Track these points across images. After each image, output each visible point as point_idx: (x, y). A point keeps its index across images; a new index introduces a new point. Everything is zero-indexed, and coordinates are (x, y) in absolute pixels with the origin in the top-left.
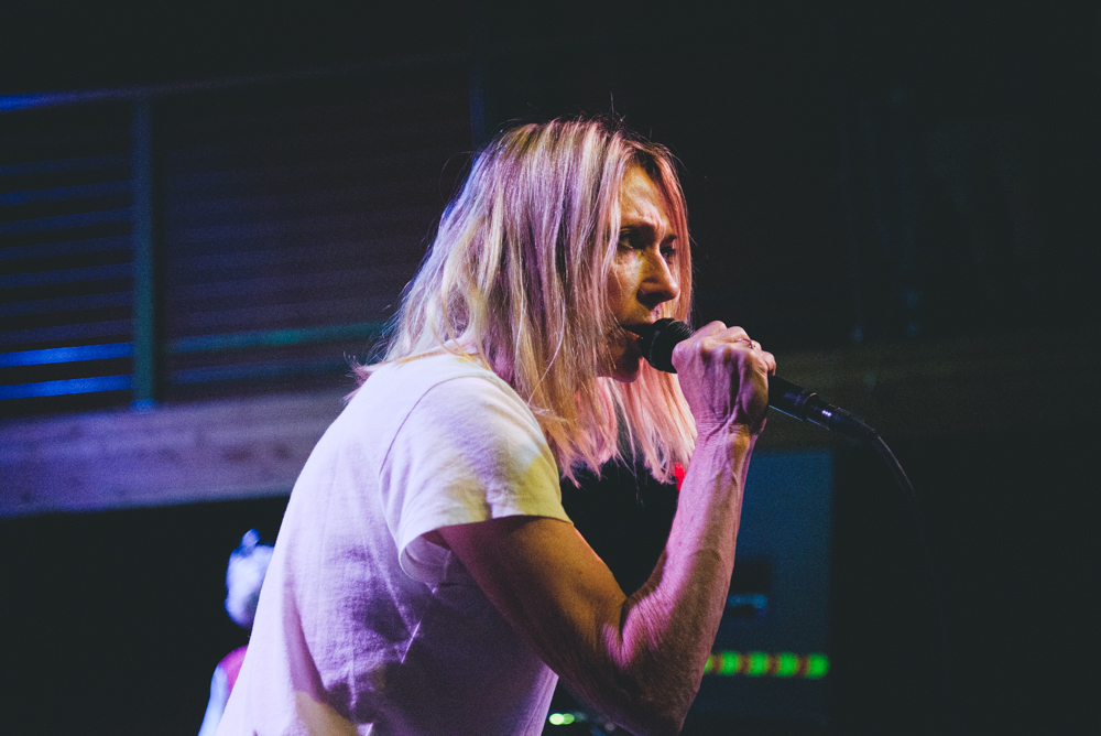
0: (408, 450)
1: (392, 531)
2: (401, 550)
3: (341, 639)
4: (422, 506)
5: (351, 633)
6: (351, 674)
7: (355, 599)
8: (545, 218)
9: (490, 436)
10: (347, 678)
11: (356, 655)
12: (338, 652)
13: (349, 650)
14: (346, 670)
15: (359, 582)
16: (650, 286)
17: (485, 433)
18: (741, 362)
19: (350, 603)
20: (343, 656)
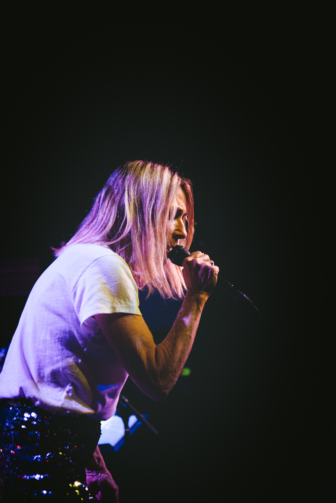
0: (84, 283)
1: (77, 314)
2: (82, 323)
3: (56, 353)
4: (90, 306)
5: (60, 351)
6: (61, 366)
7: (62, 338)
8: (148, 202)
9: (116, 281)
10: (59, 368)
11: (63, 359)
12: (55, 358)
13: (59, 358)
14: (59, 365)
15: (64, 332)
16: (178, 233)
17: (114, 280)
18: (210, 271)
19: (60, 340)
20: (57, 360)
